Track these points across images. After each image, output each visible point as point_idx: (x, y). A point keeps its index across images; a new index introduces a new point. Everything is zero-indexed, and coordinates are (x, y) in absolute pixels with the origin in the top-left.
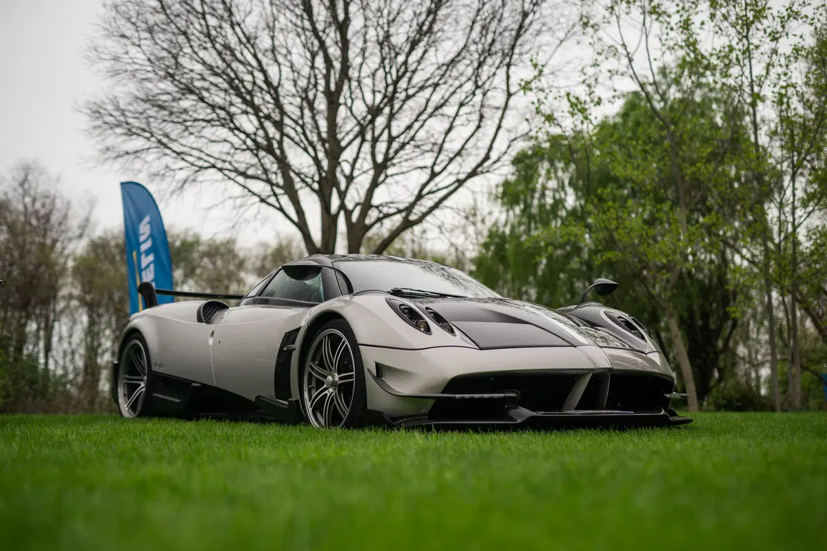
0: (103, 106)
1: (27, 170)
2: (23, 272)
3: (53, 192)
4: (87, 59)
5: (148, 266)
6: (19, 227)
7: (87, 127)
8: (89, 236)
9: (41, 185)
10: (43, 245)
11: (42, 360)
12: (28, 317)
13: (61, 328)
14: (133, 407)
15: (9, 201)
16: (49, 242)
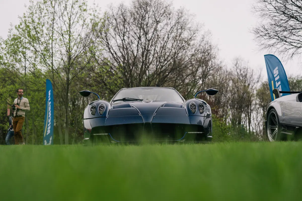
0: (259, 29)
1: (237, 60)
2: (239, 96)
3: (247, 67)
4: (252, 12)
5: (279, 86)
6: (236, 80)
7: (254, 38)
8: (261, 81)
9: (242, 65)
10: (245, 86)
11: (248, 127)
12: (242, 112)
13: (254, 114)
14: (273, 138)
15: (232, 71)
16: (247, 84)
